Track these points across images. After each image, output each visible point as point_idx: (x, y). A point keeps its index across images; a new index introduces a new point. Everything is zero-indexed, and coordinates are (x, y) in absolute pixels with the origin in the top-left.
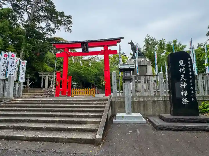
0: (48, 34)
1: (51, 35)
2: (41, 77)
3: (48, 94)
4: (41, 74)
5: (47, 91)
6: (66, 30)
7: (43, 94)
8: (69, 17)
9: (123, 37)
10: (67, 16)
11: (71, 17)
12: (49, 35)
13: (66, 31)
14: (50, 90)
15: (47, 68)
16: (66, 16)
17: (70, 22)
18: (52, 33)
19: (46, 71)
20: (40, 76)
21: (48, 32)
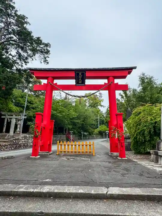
0: (18, 63)
1: (22, 66)
2: (4, 119)
3: (14, 144)
4: (5, 115)
5: (12, 139)
6: (42, 61)
7: (7, 144)
8: (47, 45)
9: (136, 67)
10: (45, 43)
11: (50, 45)
12: (19, 65)
13: (41, 63)
14: (17, 138)
15: (12, 107)
16: (43, 44)
17: (48, 52)
18: (23, 63)
19: (10, 111)
20: (3, 117)
21: (18, 61)
